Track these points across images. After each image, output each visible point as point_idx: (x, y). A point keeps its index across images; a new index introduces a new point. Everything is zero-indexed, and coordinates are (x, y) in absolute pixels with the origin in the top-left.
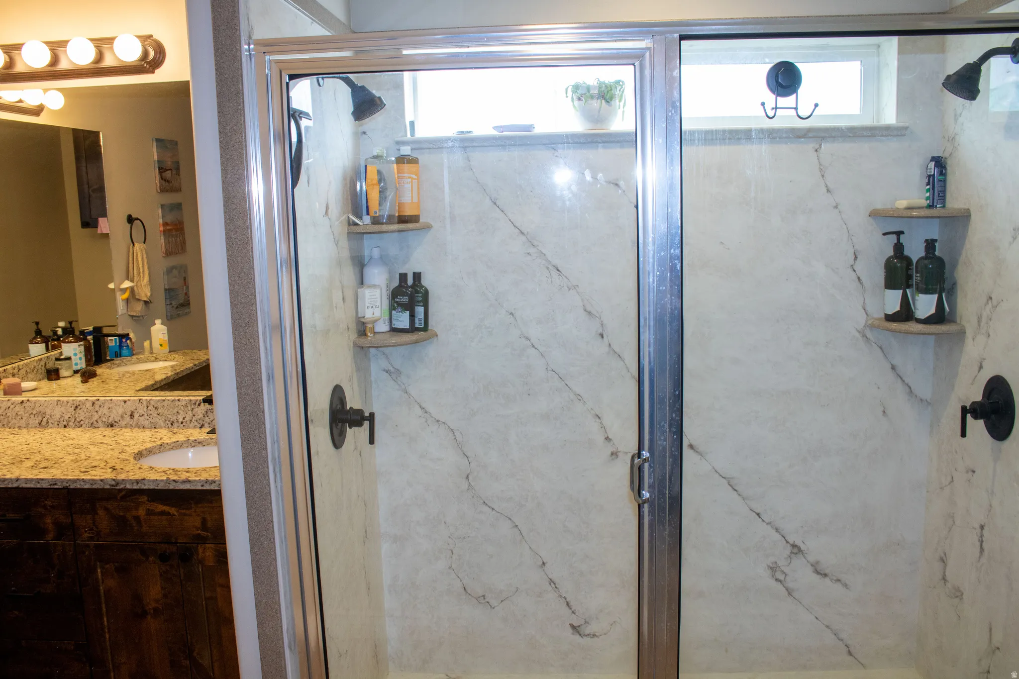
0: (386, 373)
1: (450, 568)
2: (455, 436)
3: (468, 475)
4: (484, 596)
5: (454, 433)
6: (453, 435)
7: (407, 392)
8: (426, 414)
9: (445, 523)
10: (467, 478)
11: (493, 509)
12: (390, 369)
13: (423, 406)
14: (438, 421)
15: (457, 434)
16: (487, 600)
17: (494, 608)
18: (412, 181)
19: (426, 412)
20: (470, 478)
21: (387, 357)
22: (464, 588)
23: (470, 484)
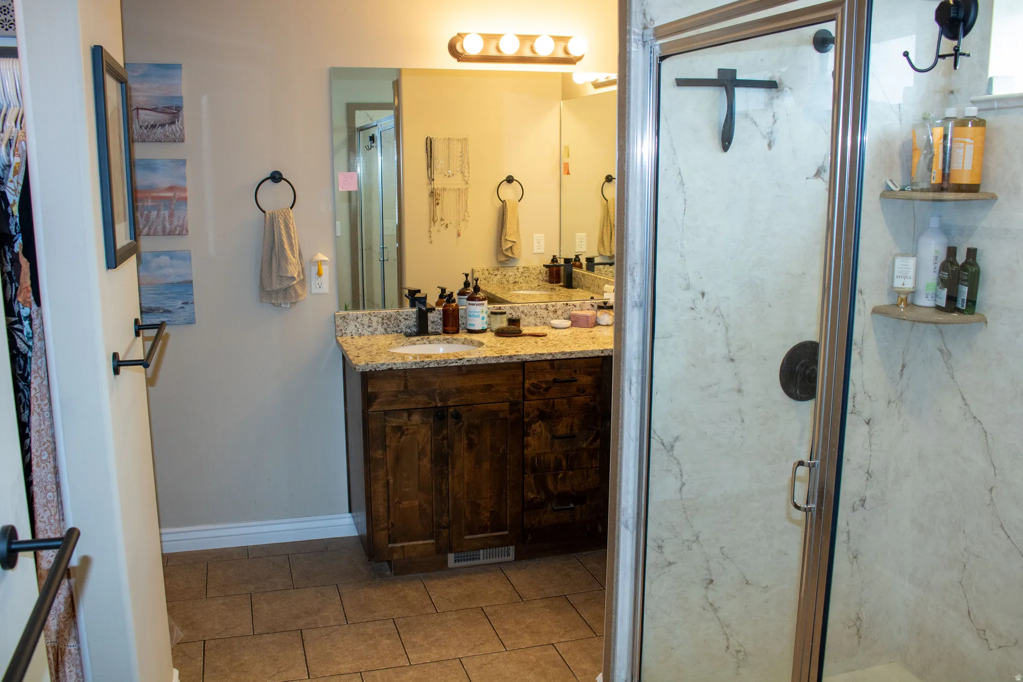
0: (940, 353)
1: (960, 583)
2: (987, 439)
3: (992, 488)
4: (984, 631)
5: (986, 436)
6: (985, 437)
7: (953, 378)
8: (965, 407)
9: (964, 532)
10: (991, 490)
11: (1009, 537)
12: (943, 349)
13: (965, 397)
14: (975, 418)
15: (989, 437)
16: (986, 637)
17: (991, 650)
18: (965, 146)
19: (966, 405)
20: (994, 491)
21: (942, 336)
22: (969, 611)
23: (992, 499)
